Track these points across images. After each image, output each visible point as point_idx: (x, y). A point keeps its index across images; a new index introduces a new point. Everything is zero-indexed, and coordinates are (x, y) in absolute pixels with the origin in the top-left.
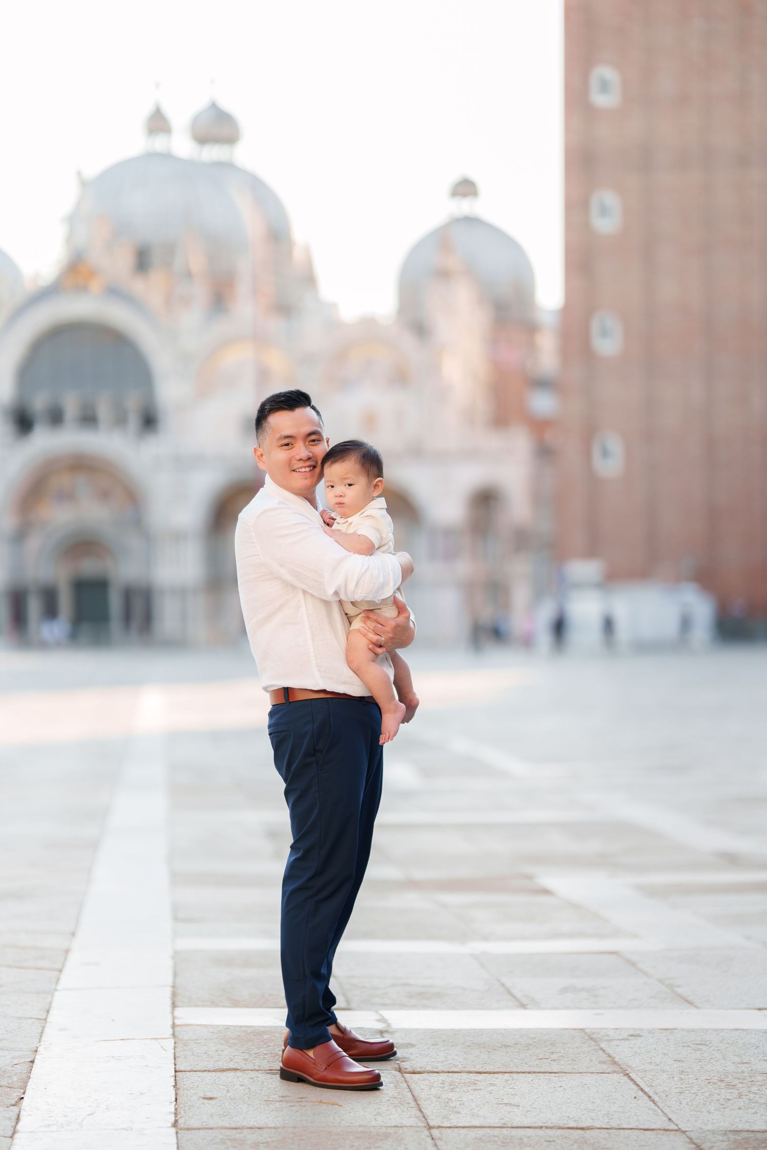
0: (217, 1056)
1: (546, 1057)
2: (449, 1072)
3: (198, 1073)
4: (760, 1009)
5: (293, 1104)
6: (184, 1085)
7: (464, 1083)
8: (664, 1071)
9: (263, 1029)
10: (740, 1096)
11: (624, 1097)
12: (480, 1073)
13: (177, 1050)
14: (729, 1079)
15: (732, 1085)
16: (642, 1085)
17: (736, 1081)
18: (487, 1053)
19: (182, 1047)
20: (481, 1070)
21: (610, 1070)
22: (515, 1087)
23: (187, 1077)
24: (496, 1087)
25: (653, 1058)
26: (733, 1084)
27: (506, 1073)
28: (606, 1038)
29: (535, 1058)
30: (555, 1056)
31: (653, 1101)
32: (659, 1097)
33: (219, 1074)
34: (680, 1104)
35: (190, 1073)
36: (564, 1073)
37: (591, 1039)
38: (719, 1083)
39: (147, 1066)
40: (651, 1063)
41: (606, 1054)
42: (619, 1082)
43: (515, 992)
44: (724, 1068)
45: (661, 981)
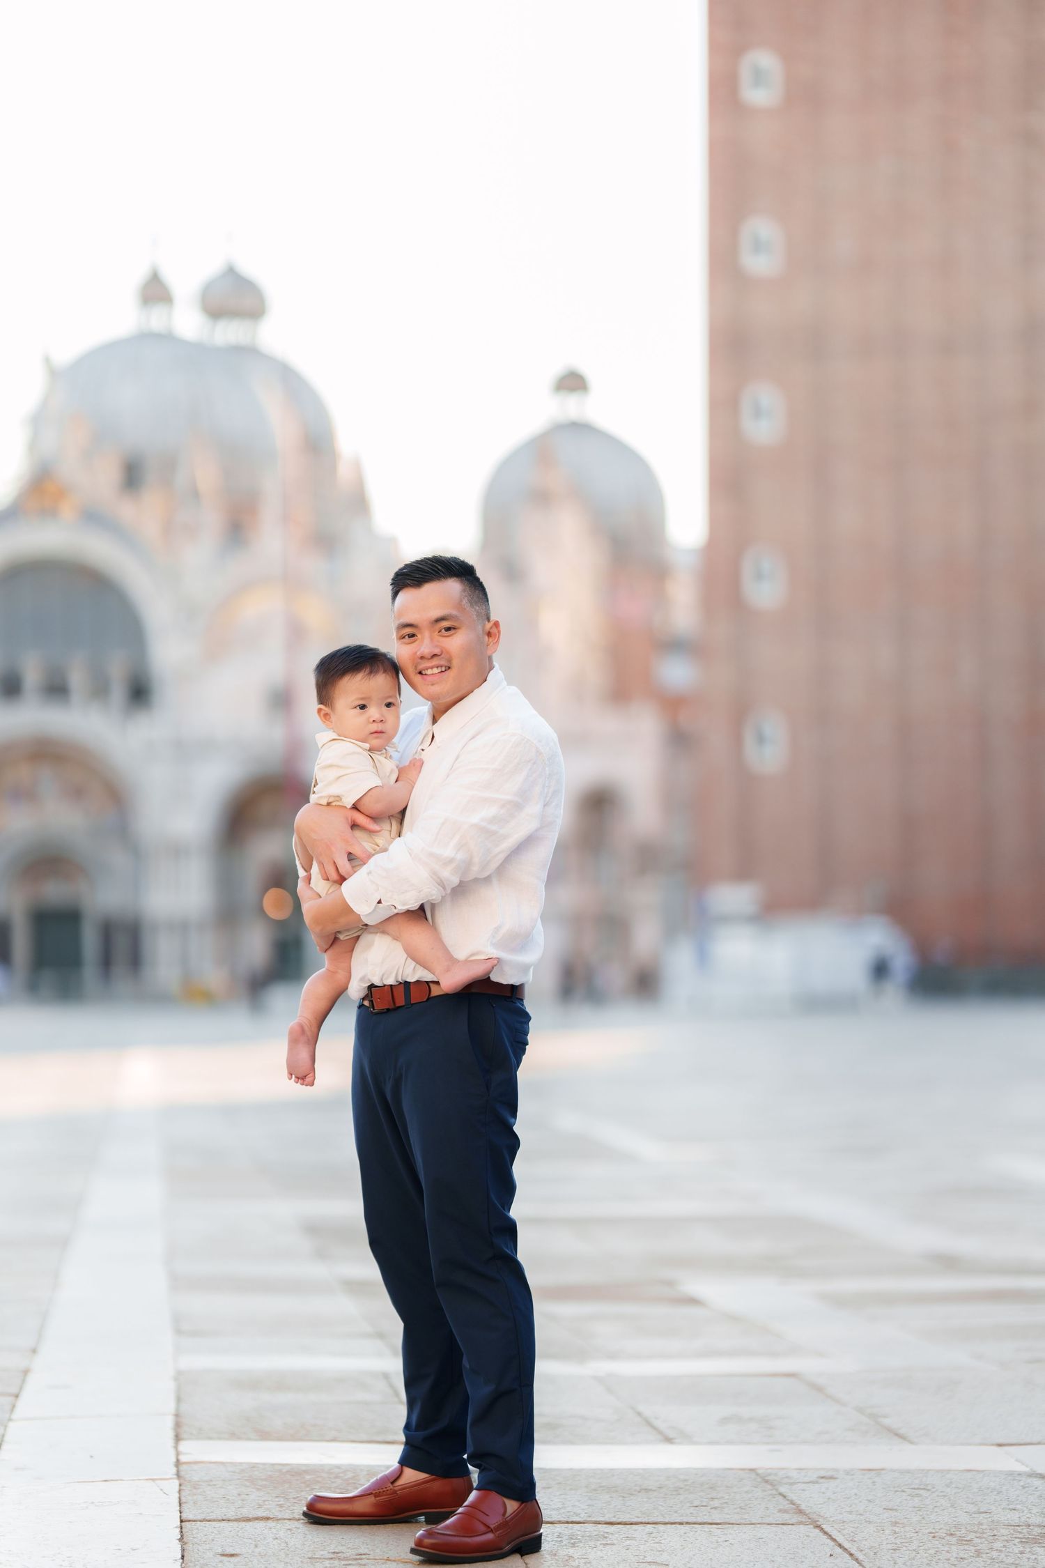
0: (240, 1502)
1: (704, 1504)
2: (568, 1523)
3: (213, 1523)
4: (1000, 1445)
5: (350, 1562)
6: (194, 1538)
7: (589, 1536)
8: (870, 1522)
9: (304, 1468)
10: (978, 1554)
11: (815, 1554)
12: (611, 1523)
13: (183, 1493)
14: (961, 1532)
15: (966, 1541)
16: (840, 1539)
17: (971, 1536)
18: (621, 1498)
19: (190, 1491)
20: (613, 1520)
21: (793, 1521)
22: (663, 1542)
23: (197, 1529)
24: (634, 1542)
25: (854, 1506)
26: (968, 1539)
27: (648, 1523)
28: (786, 1480)
29: (688, 1505)
30: (716, 1503)
31: (857, 1560)
32: (865, 1555)
33: (243, 1524)
34: (895, 1563)
35: (202, 1524)
36: (729, 1524)
37: (767, 1481)
38: (948, 1538)
39: (141, 1514)
40: (851, 1512)
41: (788, 1500)
42: (807, 1536)
43: (658, 1423)
44: (955, 1519)
45: (860, 1410)
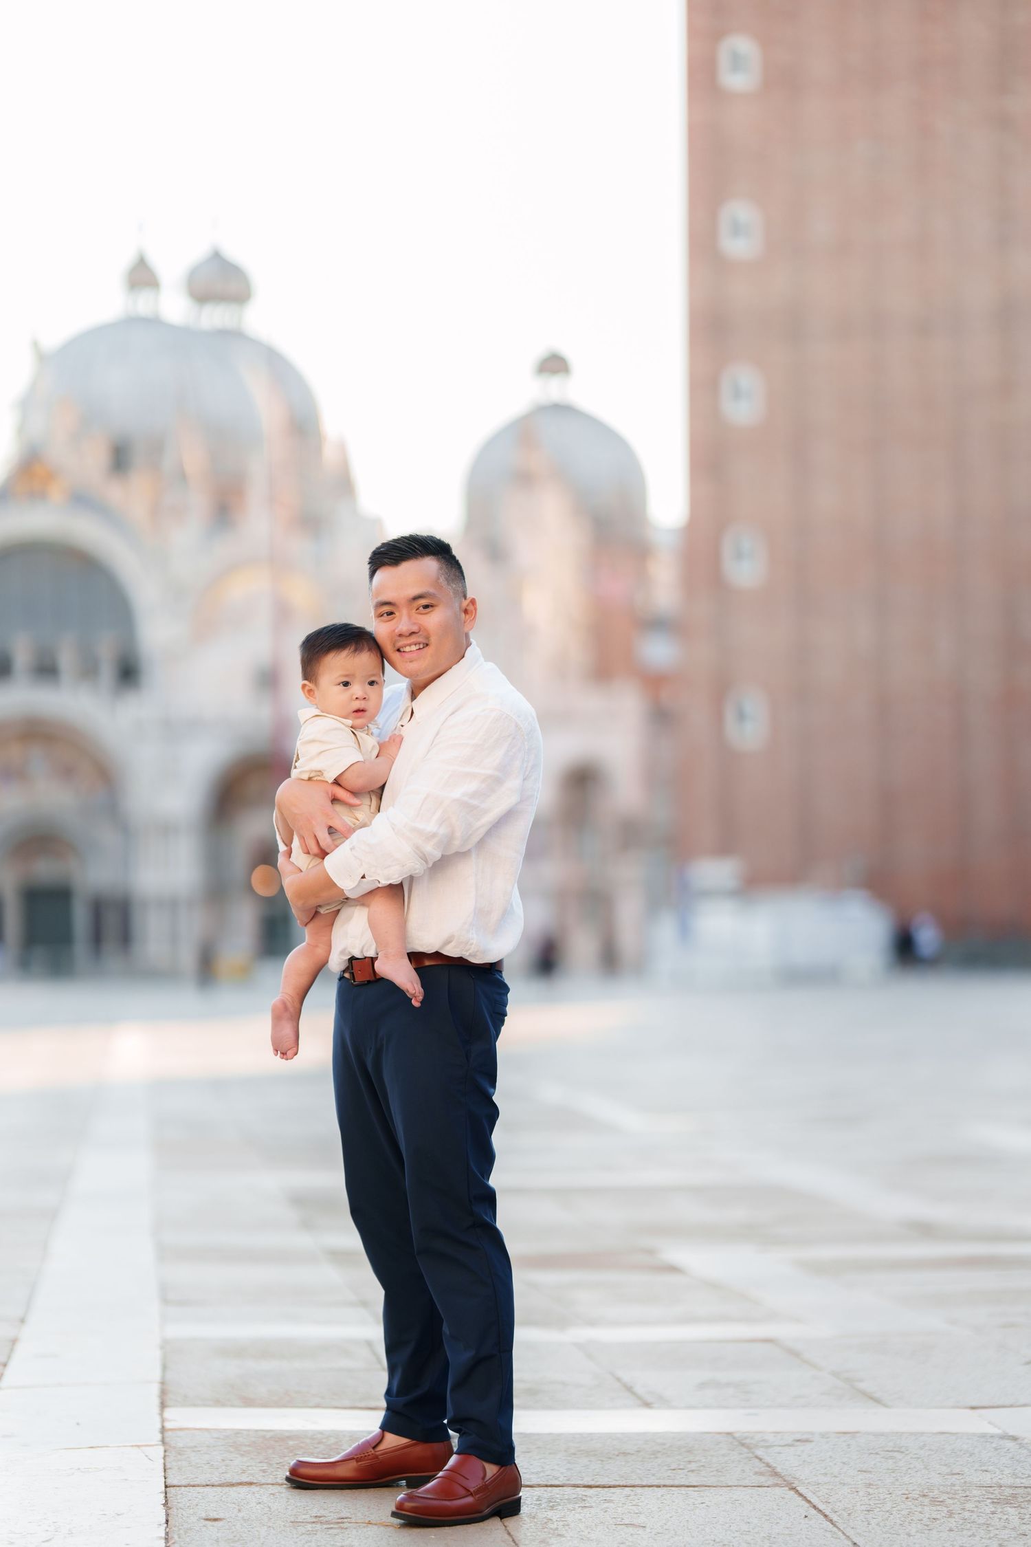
0: (224, 1467)
1: (681, 1467)
2: (547, 1486)
3: (198, 1488)
4: (973, 1408)
5: (332, 1526)
6: (178, 1503)
7: (568, 1499)
8: (844, 1484)
9: (287, 1434)
10: (951, 1514)
11: (790, 1516)
12: (590, 1487)
13: (167, 1459)
14: (935, 1493)
15: (938, 1501)
16: (815, 1500)
17: (944, 1497)
18: (600, 1462)
19: (175, 1457)
20: (592, 1483)
21: (769, 1483)
22: (640, 1504)
23: (182, 1494)
24: (612, 1505)
25: (829, 1468)
26: (941, 1500)
27: (626, 1486)
28: (762, 1444)
29: (666, 1468)
30: (693, 1466)
31: (831, 1521)
32: (839, 1516)
33: (227, 1489)
34: (868, 1524)
35: (187, 1489)
36: (706, 1486)
37: (743, 1445)
38: (921, 1499)
39: (126, 1480)
40: (826, 1474)
41: (764, 1463)
42: (782, 1498)
43: (637, 1389)
44: (928, 1480)
45: (835, 1374)
